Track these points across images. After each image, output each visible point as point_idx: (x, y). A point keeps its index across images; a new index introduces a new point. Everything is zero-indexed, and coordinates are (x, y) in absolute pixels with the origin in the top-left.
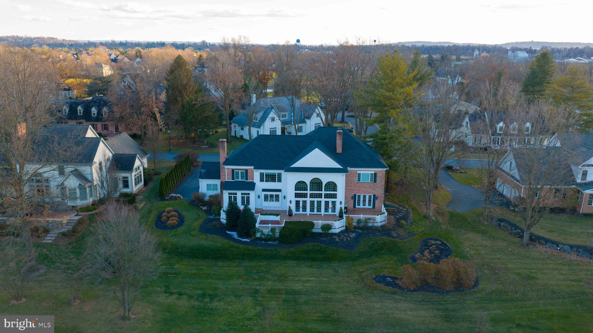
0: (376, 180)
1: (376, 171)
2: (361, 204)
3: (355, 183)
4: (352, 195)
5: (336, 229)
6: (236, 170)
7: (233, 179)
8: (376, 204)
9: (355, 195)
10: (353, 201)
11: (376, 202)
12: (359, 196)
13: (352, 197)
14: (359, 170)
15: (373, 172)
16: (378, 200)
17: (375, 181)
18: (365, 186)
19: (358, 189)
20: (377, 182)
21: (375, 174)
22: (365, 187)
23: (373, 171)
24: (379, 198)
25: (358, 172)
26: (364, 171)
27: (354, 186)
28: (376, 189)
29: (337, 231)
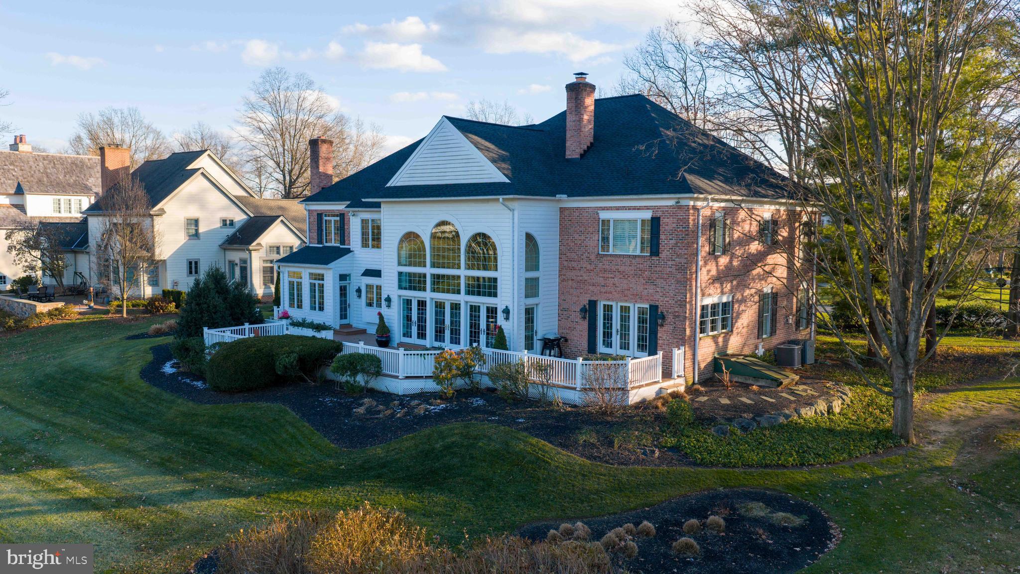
0: (658, 244)
1: (659, 207)
2: (616, 339)
3: (593, 257)
4: (584, 301)
5: (397, 377)
6: (326, 216)
7: (320, 241)
8: (660, 342)
9: (593, 304)
10: (585, 324)
11: (659, 335)
12: (608, 309)
13: (583, 310)
14: (603, 209)
15: (648, 215)
16: (665, 328)
17: (655, 251)
18: (622, 269)
19: (601, 281)
20: (664, 254)
21: (655, 222)
22: (624, 275)
23: (647, 208)
24: (670, 318)
25: (603, 215)
26: (618, 208)
27: (589, 267)
28: (660, 282)
29: (400, 387)
